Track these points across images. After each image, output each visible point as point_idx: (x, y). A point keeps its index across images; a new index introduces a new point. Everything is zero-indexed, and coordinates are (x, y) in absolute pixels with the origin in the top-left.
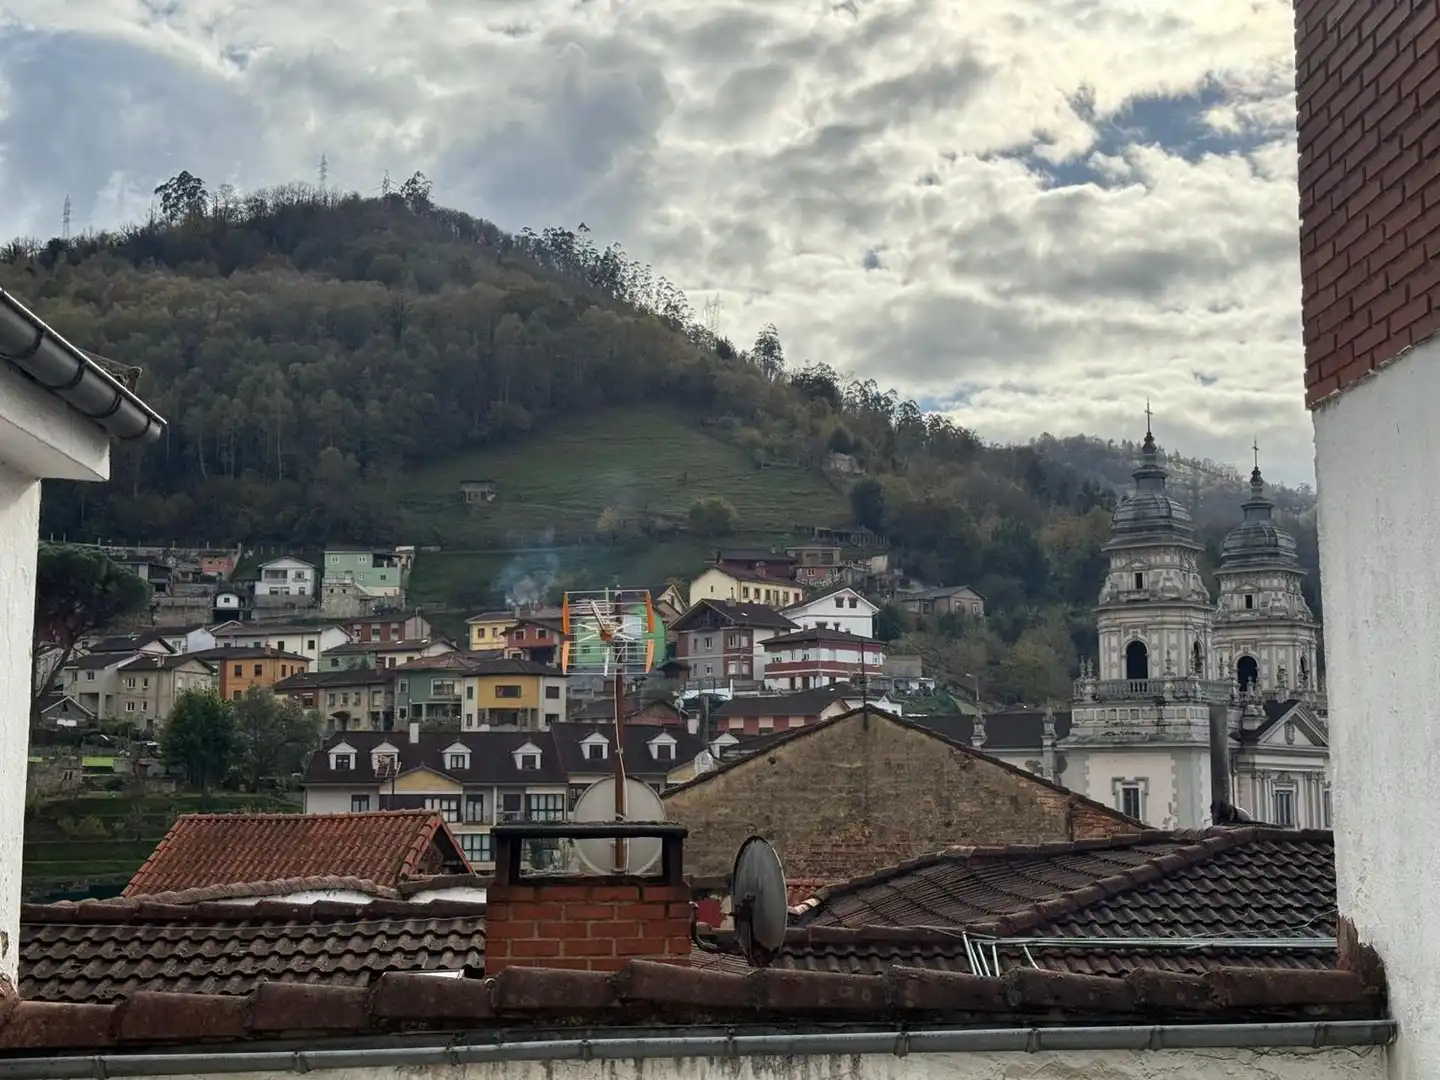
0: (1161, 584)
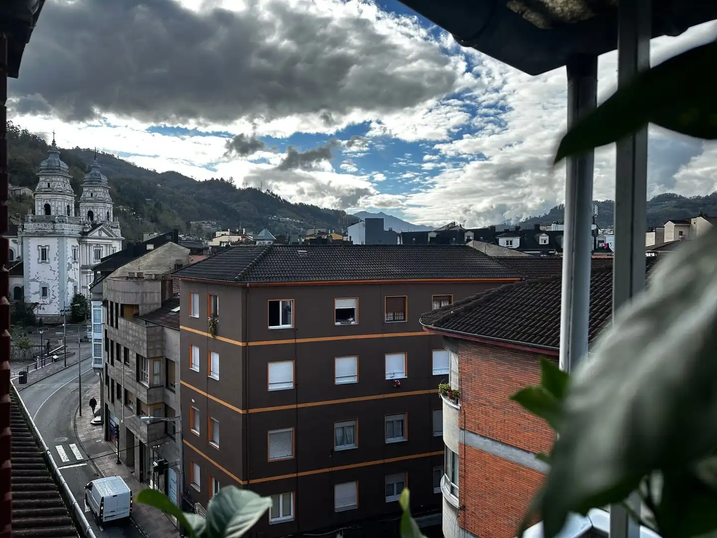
0: (56, 187)
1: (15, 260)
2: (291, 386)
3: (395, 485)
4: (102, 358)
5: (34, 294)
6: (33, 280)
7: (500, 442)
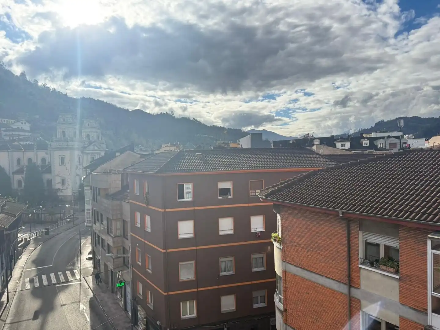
0: (68, 121)
1: (47, 164)
2: (192, 236)
3: (259, 297)
4: (91, 220)
5: (57, 184)
6: (57, 176)
7: (305, 269)
